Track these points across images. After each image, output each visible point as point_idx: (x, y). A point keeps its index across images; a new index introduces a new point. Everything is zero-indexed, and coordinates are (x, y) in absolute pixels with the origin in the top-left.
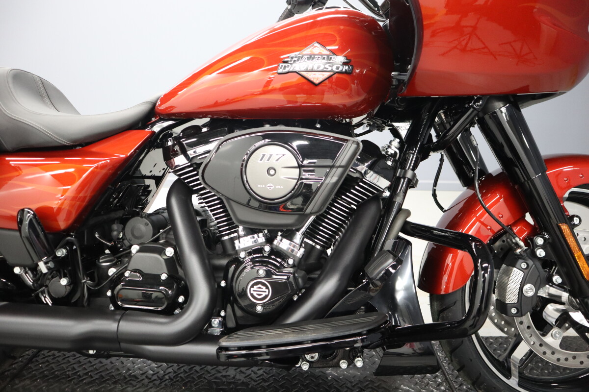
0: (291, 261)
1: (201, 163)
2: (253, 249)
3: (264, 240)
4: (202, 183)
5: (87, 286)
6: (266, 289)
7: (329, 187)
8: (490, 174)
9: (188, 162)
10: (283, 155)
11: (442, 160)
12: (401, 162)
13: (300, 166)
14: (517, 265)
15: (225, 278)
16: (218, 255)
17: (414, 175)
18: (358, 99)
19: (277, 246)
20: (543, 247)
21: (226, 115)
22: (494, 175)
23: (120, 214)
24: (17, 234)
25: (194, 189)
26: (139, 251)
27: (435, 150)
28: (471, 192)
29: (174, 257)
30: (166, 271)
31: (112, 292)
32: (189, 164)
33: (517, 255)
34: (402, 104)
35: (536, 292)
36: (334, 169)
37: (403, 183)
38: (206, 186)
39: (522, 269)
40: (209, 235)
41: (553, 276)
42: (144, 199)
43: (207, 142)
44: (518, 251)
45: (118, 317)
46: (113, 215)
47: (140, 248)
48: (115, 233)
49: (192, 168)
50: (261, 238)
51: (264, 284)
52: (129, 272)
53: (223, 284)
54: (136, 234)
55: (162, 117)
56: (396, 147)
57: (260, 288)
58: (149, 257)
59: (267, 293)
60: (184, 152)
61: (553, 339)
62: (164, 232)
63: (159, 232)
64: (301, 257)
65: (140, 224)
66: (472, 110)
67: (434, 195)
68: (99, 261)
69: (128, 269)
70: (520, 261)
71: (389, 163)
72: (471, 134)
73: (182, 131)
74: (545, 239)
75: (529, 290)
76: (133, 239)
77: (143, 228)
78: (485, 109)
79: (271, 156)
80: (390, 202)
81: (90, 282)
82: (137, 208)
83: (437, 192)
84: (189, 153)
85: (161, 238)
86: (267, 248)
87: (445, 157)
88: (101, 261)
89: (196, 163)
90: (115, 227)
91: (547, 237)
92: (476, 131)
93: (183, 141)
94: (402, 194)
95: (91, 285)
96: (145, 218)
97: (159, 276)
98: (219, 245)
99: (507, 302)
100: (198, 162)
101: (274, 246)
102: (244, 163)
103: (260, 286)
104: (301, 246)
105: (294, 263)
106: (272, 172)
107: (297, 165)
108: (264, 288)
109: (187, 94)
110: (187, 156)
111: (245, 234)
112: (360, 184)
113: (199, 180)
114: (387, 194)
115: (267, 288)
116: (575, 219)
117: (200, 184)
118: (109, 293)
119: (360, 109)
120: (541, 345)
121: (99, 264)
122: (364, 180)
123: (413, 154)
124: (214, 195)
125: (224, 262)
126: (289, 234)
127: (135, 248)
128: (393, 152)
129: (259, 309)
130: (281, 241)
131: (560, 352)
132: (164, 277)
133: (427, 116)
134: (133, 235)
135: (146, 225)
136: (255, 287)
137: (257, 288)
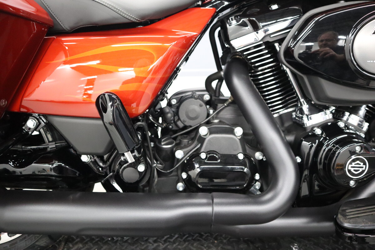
3: (333, 117)
5: (157, 169)
6: (363, 165)
19: (346, 122)
24: (100, 122)
26: (209, 133)
32: (262, 42)
49: (264, 47)
50: (328, 115)
51: (361, 160)
52: (204, 154)
53: (299, 160)
57: (358, 164)
64: (366, 131)
65: (194, 106)
76: (187, 120)
77: (198, 108)
81: (160, 165)
86: (342, 125)
88: (162, 144)
97: (236, 156)
100: (271, 40)
103: (358, 162)
108: (362, 164)
115: (365, 164)
121: (161, 146)
127: (203, 130)
129: (352, 183)
130: (350, 116)
132: (241, 156)
134: (187, 116)
135: (201, 106)
136: (353, 163)
137: (355, 164)
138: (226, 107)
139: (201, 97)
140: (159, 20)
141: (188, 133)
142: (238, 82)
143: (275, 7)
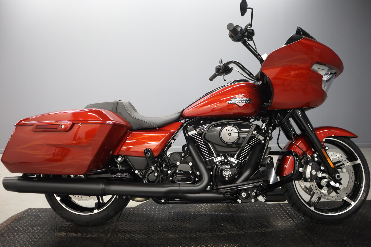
1: (203, 133)
2: (221, 161)
5: (162, 177)
7: (248, 138)
8: (298, 135)
9: (196, 133)
10: (233, 129)
11: (280, 131)
12: (267, 131)
13: (239, 132)
14: (309, 164)
17: (272, 135)
18: (252, 111)
20: (317, 157)
22: (299, 135)
25: (199, 142)
26: (180, 164)
27: (278, 127)
28: (291, 141)
29: (193, 165)
30: (191, 170)
31: (172, 178)
33: (309, 161)
35: (316, 174)
37: (268, 139)
39: (310, 166)
41: (321, 167)
44: (309, 159)
49: (198, 135)
50: (223, 158)
51: (228, 170)
52: (178, 171)
53: (211, 173)
54: (175, 159)
55: (184, 118)
56: (264, 126)
57: (227, 172)
59: (229, 174)
60: (195, 129)
61: (325, 191)
64: (237, 163)
65: (176, 156)
66: (289, 113)
67: (278, 144)
70: (310, 163)
71: (263, 131)
72: (289, 121)
74: (317, 155)
75: (314, 172)
78: (293, 112)
79: (229, 129)
80: (264, 144)
81: (162, 175)
83: (279, 142)
84: (197, 129)
86: (226, 160)
87: (281, 129)
91: (318, 154)
92: (291, 119)
94: (268, 142)
97: (189, 172)
99: (307, 177)
100: (200, 132)
101: (228, 160)
105: (235, 165)
106: (230, 134)
109: (195, 111)
111: (217, 157)
114: (263, 142)
115: (229, 172)
116: (326, 147)
120: (320, 193)
122: (256, 137)
123: (271, 128)
126: (233, 156)
127: (178, 163)
128: (264, 128)
129: (227, 179)
130: (230, 158)
131: (327, 195)
132: (191, 172)
133: (274, 116)
135: (178, 156)
138: (188, 156)
139: (181, 155)
140: (164, 126)
141: (173, 166)
142: (190, 147)
143: (202, 122)
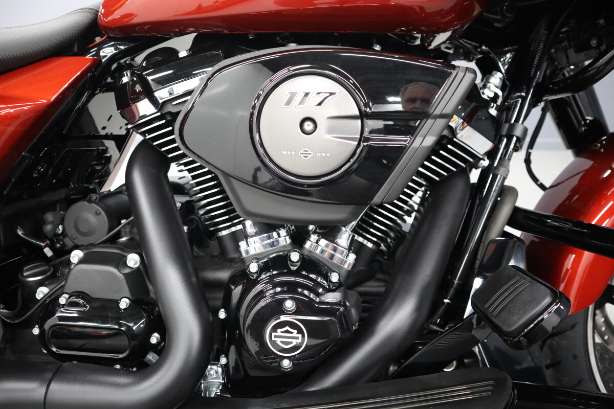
0: (335, 278)
1: (178, 113)
2: (271, 256)
3: (289, 241)
4: (181, 147)
6: (298, 333)
9: (156, 111)
10: (331, 94)
13: (362, 116)
15: (226, 304)
16: (213, 257)
19: (310, 252)
21: (220, 27)
23: (61, 194)
25: (170, 156)
26: (81, 262)
29: (141, 267)
30: (127, 292)
31: (42, 329)
32: (159, 114)
34: (509, 15)
36: (430, 121)
37: (507, 145)
38: (187, 152)
40: (198, 225)
42: (100, 170)
43: (188, 76)
45: (49, 375)
46: (49, 197)
47: (85, 254)
48: (49, 227)
49: (163, 121)
50: (283, 238)
51: (294, 325)
52: (67, 296)
53: (222, 315)
54: (83, 229)
55: (112, 35)
56: (497, 87)
57: (287, 332)
58: (97, 271)
59: (300, 341)
60: (149, 93)
62: (128, 224)
63: (120, 223)
64: (350, 268)
65: (86, 213)
67: (528, 162)
68: (22, 275)
69: (65, 291)
71: (493, 112)
73: (146, 59)
76: (79, 236)
77: (92, 218)
81: (5, 311)
82: (91, 184)
84: (157, 94)
85: (123, 233)
86: (295, 257)
88: (25, 273)
89: (170, 113)
90: (49, 217)
93: (149, 75)
94: (507, 163)
95: (7, 315)
96: (95, 203)
97: (117, 302)
98: (213, 242)
100: (174, 110)
101: (306, 252)
102: (256, 112)
103: (287, 328)
104: (349, 249)
105: (339, 280)
106: (308, 126)
107: (357, 113)
108: (295, 332)
110: (154, 101)
111: (256, 232)
112: (449, 146)
113: (175, 143)
115: (300, 332)
117: (177, 149)
118: (36, 331)
119: (445, 20)
121: (23, 279)
122: (455, 139)
123: (524, 99)
124: (201, 167)
125: (224, 275)
126: (329, 231)
127: (76, 256)
128: (492, 95)
129: (286, 364)
130: (317, 242)
132: (124, 304)
133: (544, 37)
134: (77, 230)
135: (97, 214)
136: (279, 330)
137: (282, 332)
